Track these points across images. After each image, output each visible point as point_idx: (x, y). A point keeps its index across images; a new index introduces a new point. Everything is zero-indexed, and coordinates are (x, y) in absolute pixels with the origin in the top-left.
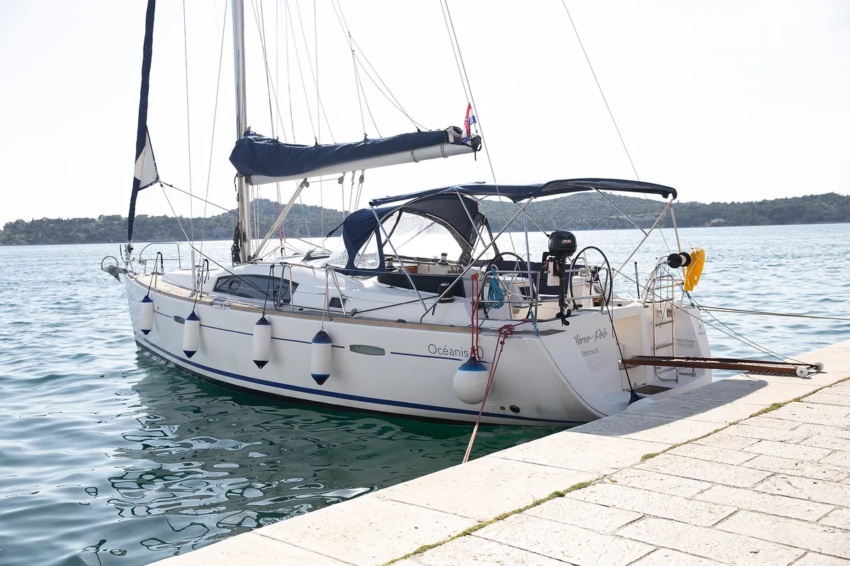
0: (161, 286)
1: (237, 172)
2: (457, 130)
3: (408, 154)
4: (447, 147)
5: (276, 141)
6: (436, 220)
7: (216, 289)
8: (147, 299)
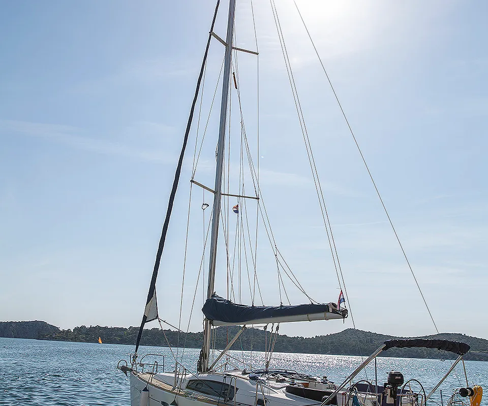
0: (154, 382)
1: (205, 317)
2: (334, 305)
3: (304, 316)
4: (328, 314)
5: (229, 302)
7: (187, 387)
8: (145, 390)
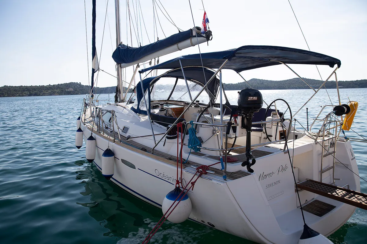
2: (198, 28)
3: (175, 46)
6: (197, 83)
